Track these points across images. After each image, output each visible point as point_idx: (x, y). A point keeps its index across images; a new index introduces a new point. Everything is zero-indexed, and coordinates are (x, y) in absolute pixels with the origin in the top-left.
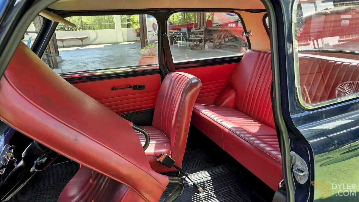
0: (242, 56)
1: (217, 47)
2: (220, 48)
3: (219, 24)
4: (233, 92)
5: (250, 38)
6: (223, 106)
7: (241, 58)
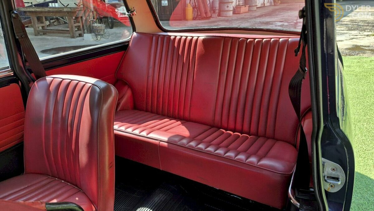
0: (128, 42)
1: (40, 33)
2: (44, 34)
3: (33, 4)
4: (127, 89)
5: (133, 17)
6: (119, 111)
7: (128, 45)
